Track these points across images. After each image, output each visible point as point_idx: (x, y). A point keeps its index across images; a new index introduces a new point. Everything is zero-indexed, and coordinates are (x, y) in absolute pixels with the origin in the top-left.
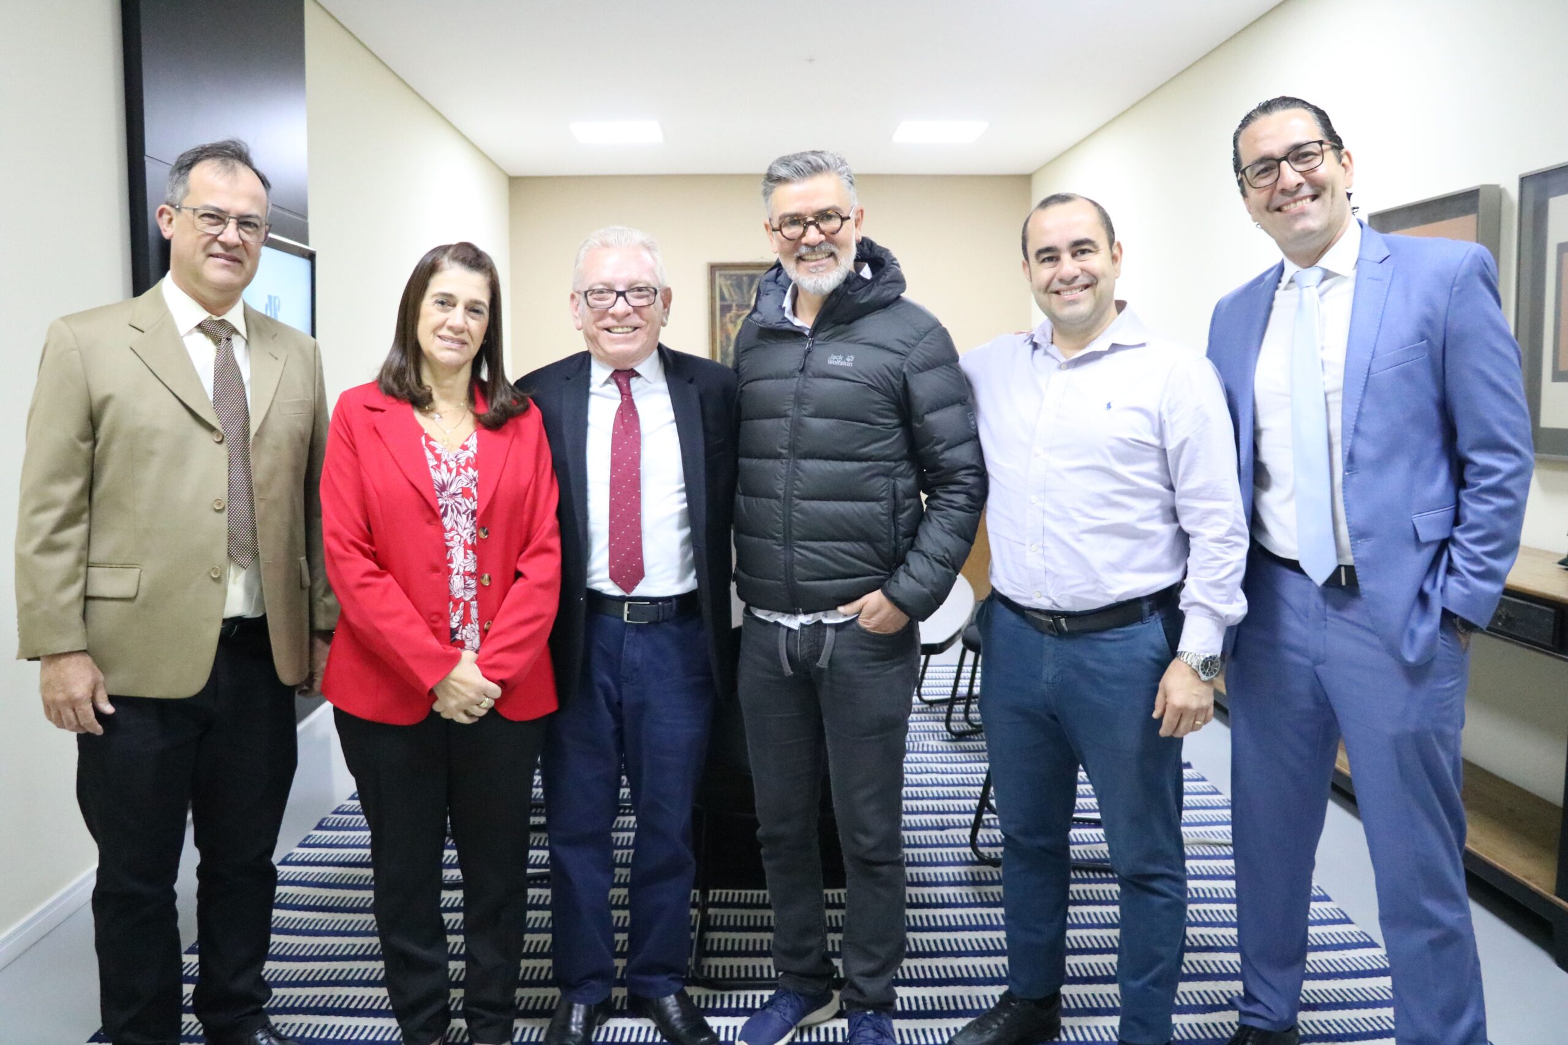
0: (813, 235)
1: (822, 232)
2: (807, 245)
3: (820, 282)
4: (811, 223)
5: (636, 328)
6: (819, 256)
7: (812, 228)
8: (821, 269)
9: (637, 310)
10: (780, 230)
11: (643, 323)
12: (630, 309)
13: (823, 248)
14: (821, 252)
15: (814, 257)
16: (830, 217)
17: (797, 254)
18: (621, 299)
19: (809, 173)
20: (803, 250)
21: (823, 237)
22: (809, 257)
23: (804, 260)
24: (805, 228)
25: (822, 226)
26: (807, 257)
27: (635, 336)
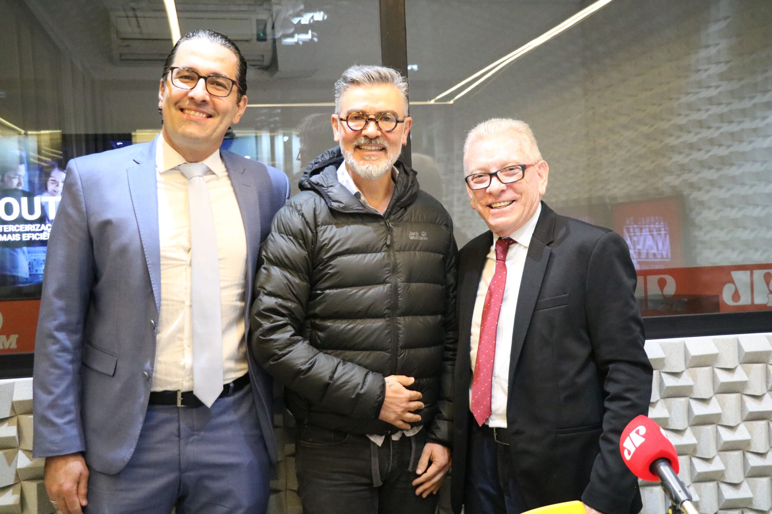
0: (371, 129)
1: (380, 129)
2: (366, 137)
3: (371, 168)
4: (371, 119)
5: (513, 201)
6: (373, 148)
7: (372, 124)
8: (373, 158)
9: (510, 186)
10: (347, 120)
11: (518, 196)
12: (503, 187)
13: (378, 141)
14: (376, 145)
15: (369, 148)
16: (387, 119)
17: (355, 143)
18: (494, 179)
19: (377, 80)
20: (362, 141)
21: (379, 133)
22: (366, 147)
23: (360, 149)
24: (367, 123)
25: (380, 123)
26: (363, 147)
27: (512, 209)
